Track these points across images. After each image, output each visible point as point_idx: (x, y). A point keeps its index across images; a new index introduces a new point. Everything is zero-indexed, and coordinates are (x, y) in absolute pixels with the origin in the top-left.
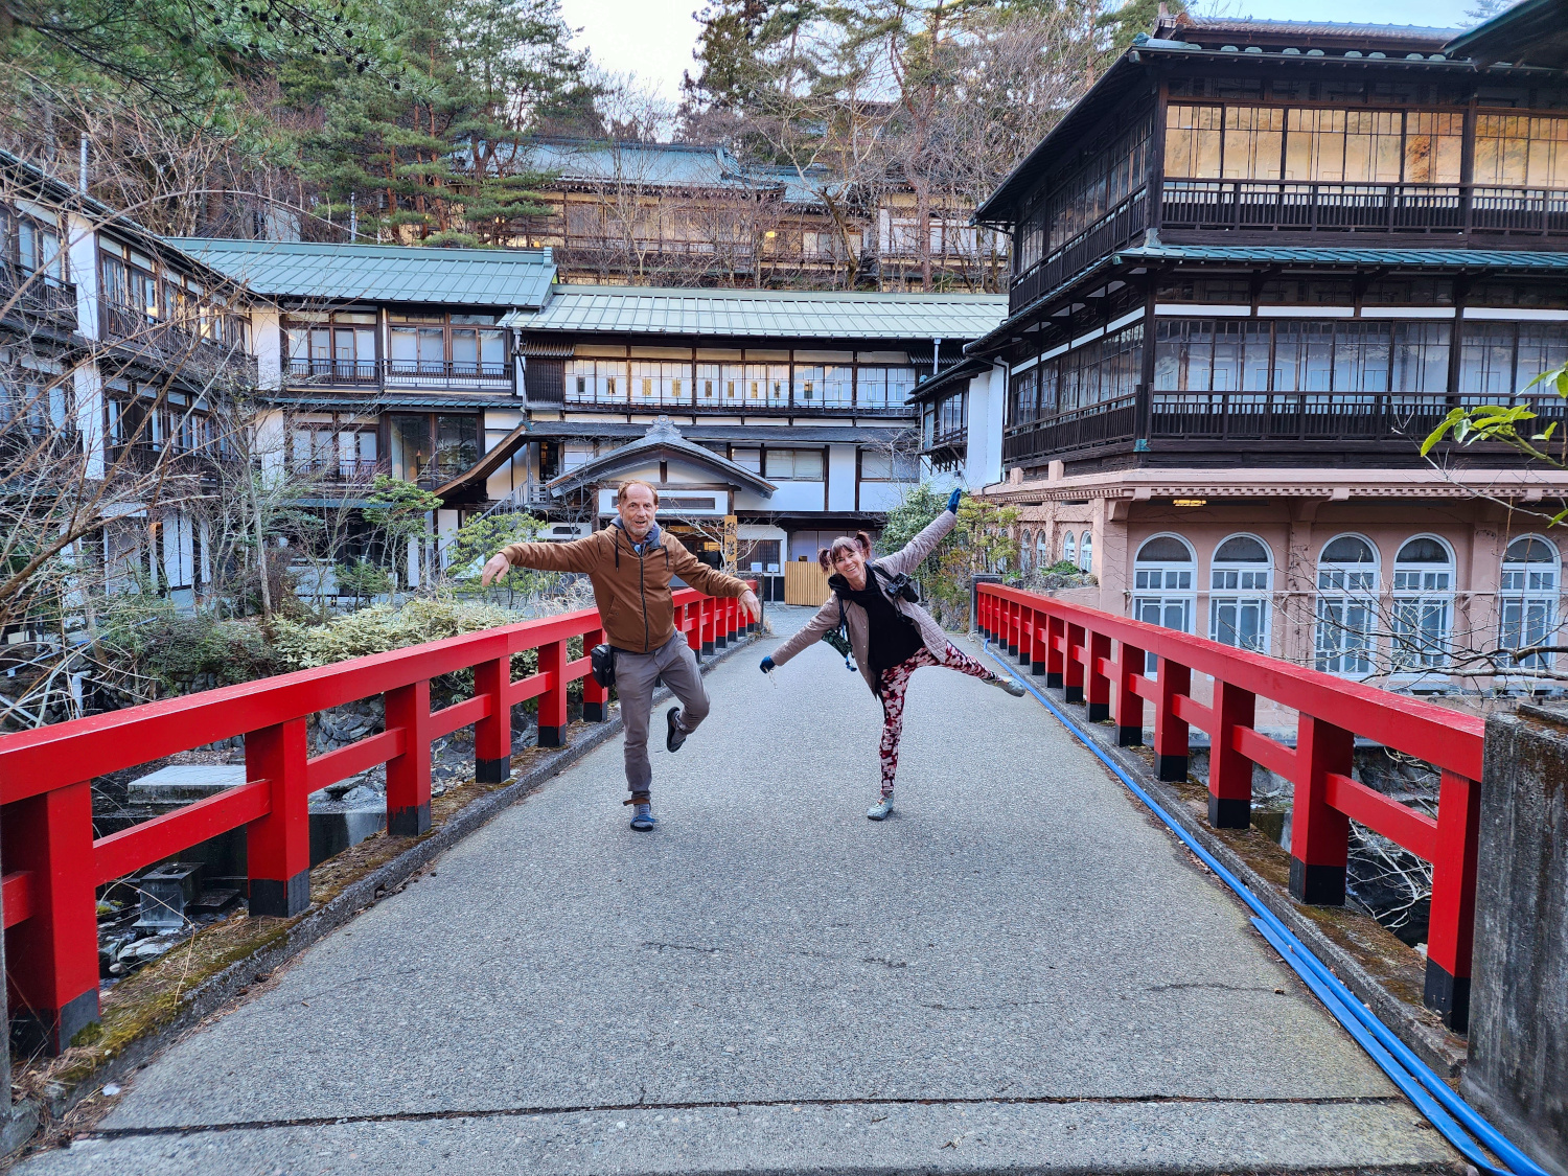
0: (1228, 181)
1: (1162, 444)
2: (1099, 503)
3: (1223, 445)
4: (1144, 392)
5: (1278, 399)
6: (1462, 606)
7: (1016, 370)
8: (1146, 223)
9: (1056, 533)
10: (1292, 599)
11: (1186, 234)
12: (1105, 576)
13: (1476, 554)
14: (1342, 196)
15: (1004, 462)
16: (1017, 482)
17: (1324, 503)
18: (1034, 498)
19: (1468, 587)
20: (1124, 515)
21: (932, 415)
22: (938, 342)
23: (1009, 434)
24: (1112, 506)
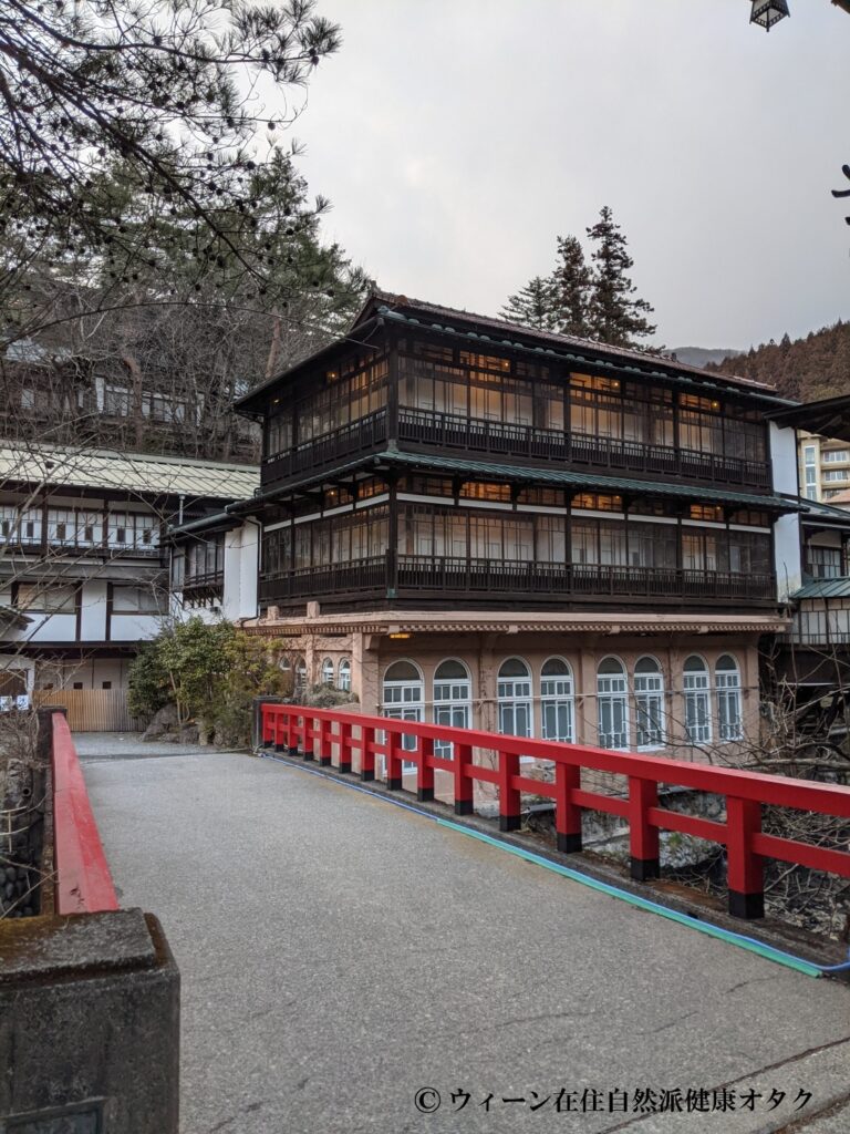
0: (439, 413)
1: (406, 593)
2: (357, 636)
3: (443, 594)
4: (392, 554)
5: (474, 563)
6: (579, 705)
7: (267, 529)
8: (388, 434)
9: (316, 660)
10: (485, 706)
11: (413, 446)
12: (365, 694)
13: (584, 669)
14: (503, 431)
15: (260, 600)
16: (272, 618)
17: (502, 636)
18: (295, 632)
19: (581, 692)
20: (376, 646)
21: (183, 559)
22: (183, 498)
23: (264, 578)
24: (368, 639)
